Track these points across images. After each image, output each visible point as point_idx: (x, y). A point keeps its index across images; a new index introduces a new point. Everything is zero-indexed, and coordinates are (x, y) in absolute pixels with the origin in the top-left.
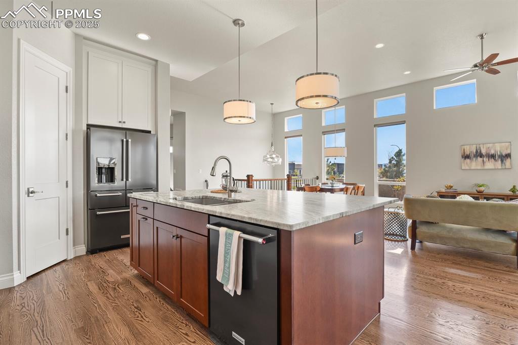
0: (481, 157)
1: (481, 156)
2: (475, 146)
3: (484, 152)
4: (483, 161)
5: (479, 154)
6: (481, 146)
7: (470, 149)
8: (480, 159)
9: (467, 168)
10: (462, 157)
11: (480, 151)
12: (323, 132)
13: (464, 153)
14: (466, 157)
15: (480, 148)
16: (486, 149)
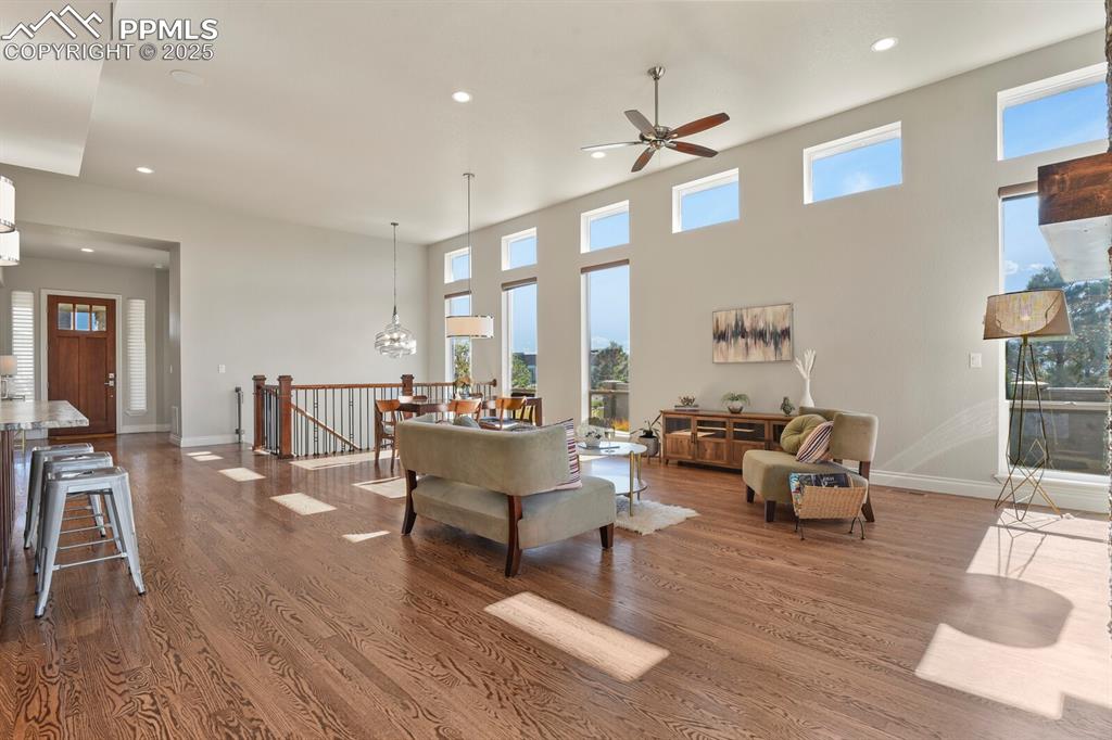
0: (743, 337)
1: (743, 334)
2: (734, 312)
3: (747, 325)
4: (747, 344)
5: (740, 332)
6: (744, 312)
7: (727, 320)
8: (741, 341)
9: (722, 360)
10: (715, 337)
11: (743, 325)
12: (503, 285)
13: (717, 327)
14: (720, 336)
15: (742, 316)
16: (752, 319)
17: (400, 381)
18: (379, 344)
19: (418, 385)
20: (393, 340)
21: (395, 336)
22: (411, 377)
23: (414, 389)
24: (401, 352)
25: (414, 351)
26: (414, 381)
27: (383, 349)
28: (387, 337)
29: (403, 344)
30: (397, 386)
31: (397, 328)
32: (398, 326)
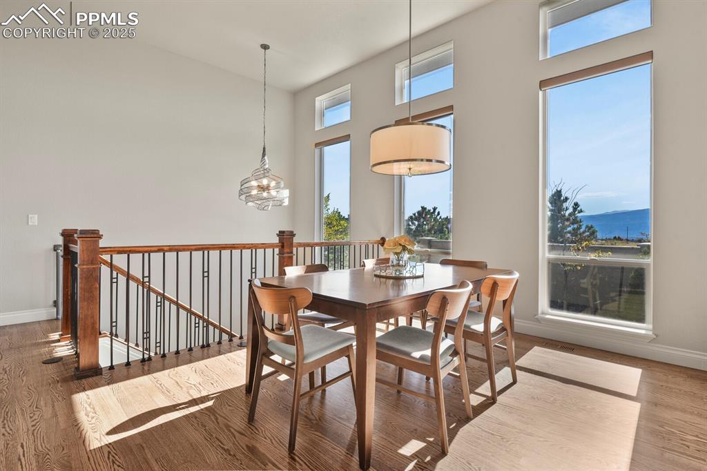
17: (276, 240)
18: (244, 192)
19: (300, 245)
20: (262, 188)
21: (265, 182)
22: (292, 234)
23: (295, 249)
24: (271, 203)
25: (286, 202)
26: (296, 240)
27: (249, 197)
28: (254, 183)
29: (273, 193)
30: (272, 246)
31: (266, 173)
32: (267, 171)
